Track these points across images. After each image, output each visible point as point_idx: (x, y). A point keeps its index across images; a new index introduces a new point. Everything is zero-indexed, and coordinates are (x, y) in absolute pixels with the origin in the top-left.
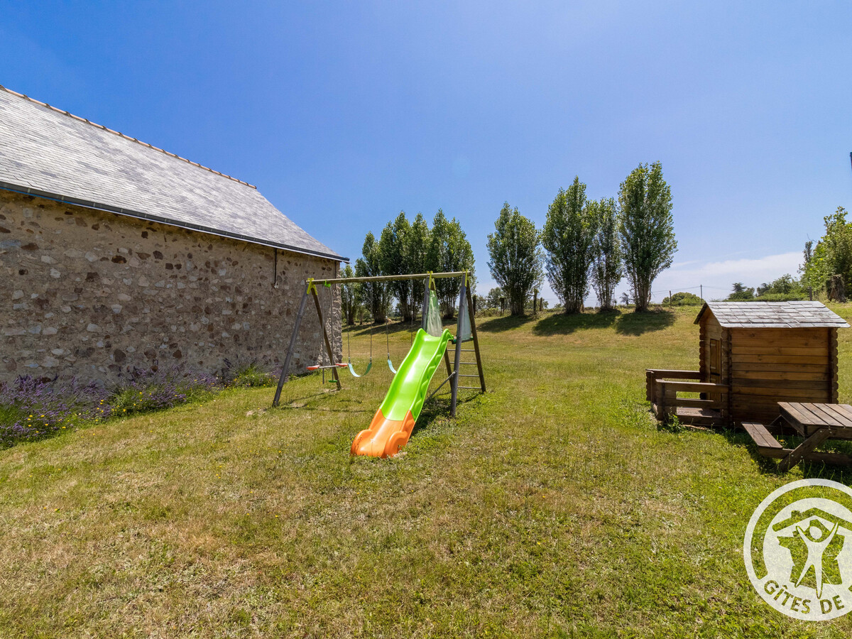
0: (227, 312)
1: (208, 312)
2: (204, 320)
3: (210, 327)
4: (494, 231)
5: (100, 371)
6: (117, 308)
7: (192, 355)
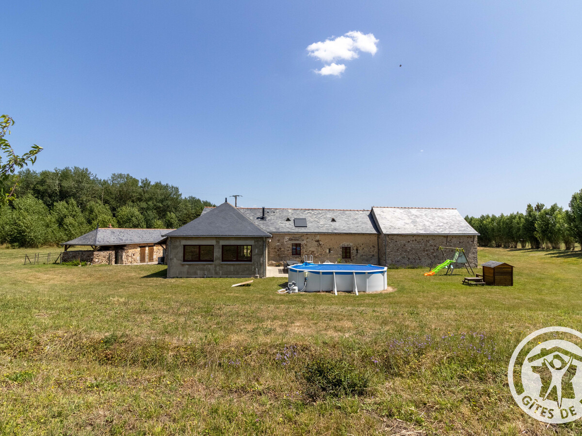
0: (432, 251)
1: (427, 251)
2: (426, 253)
3: (427, 254)
5: (406, 261)
6: (408, 250)
7: (423, 260)
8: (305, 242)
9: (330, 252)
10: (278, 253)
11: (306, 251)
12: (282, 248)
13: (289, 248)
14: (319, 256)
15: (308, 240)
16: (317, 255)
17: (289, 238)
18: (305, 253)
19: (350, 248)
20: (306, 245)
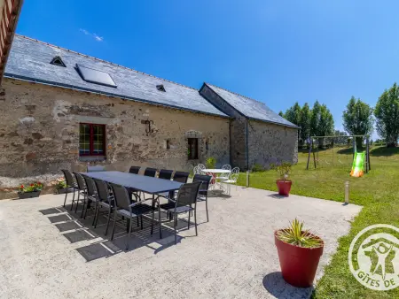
4: (346, 109)
8: (116, 121)
9: (168, 147)
10: (27, 150)
11: (120, 145)
12: (43, 133)
13: (72, 134)
14: (150, 156)
15: (126, 117)
16: (144, 154)
17: (70, 105)
18: (119, 150)
19: (197, 140)
20: (120, 129)
